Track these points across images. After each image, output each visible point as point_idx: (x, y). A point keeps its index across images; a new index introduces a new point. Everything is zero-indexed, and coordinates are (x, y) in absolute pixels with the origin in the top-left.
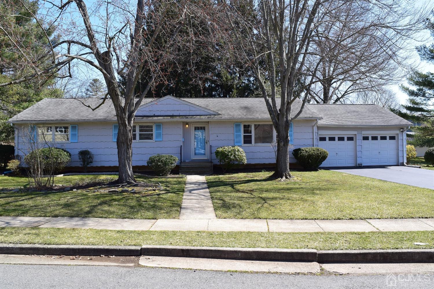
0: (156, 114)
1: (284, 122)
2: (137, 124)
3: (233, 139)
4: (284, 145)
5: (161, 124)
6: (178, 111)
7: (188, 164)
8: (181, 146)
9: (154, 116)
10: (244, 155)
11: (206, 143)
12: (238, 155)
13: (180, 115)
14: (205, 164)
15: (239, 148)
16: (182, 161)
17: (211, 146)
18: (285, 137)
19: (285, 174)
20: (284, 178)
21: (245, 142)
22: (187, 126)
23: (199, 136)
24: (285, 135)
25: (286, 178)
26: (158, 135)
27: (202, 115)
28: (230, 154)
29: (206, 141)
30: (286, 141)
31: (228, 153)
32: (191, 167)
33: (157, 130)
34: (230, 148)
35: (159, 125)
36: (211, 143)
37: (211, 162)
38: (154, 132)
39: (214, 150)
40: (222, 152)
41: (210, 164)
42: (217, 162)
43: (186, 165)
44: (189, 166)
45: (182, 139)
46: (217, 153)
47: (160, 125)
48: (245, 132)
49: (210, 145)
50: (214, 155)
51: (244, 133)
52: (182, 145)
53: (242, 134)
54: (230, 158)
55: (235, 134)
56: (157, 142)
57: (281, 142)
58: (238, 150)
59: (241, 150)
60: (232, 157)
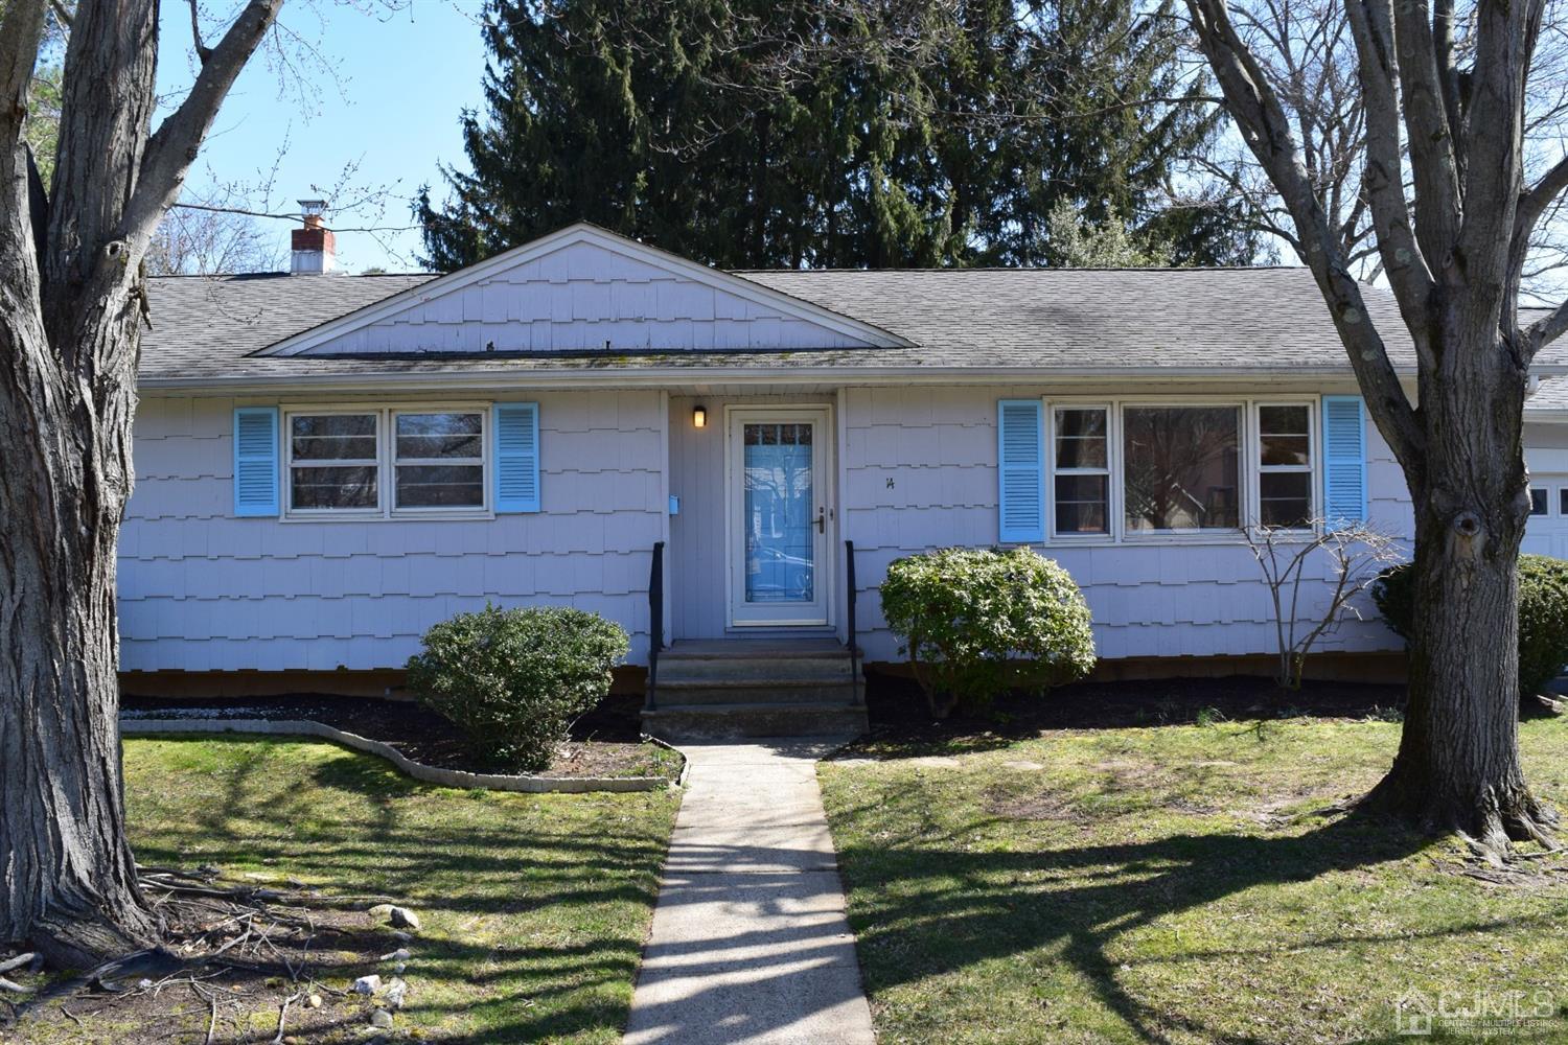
0: (501, 345)
1: (1495, 358)
2: (386, 407)
3: (990, 503)
4: (1489, 552)
5: (535, 407)
6: (638, 320)
7: (703, 663)
8: (658, 547)
9: (491, 354)
10: (1080, 607)
11: (816, 528)
12: (1043, 612)
13: (655, 345)
14: (816, 662)
15: (1040, 561)
16: (667, 639)
17: (849, 544)
18: (1500, 486)
19: (1501, 795)
20: (1497, 834)
21: (1067, 521)
22: (699, 419)
23: (774, 489)
24: (1501, 470)
25: (1516, 832)
26: (518, 479)
27: (792, 351)
28: (985, 604)
29: (816, 516)
30: (1511, 518)
31: (975, 600)
32: (719, 682)
33: (505, 442)
34: (986, 561)
35: (519, 412)
36: (851, 527)
37: (853, 650)
38: (490, 457)
39: (872, 574)
40: (927, 588)
41: (848, 663)
42: (888, 646)
43: (687, 674)
44: (708, 683)
45: (666, 505)
46: (897, 594)
47: (528, 413)
48: (1067, 456)
49: (844, 538)
50: (871, 608)
51: (1060, 465)
52: (666, 538)
53: (1048, 469)
54: (986, 634)
55: (1002, 468)
56: (509, 520)
57: (1468, 525)
58: (1042, 581)
59: (1057, 573)
60: (1002, 627)
